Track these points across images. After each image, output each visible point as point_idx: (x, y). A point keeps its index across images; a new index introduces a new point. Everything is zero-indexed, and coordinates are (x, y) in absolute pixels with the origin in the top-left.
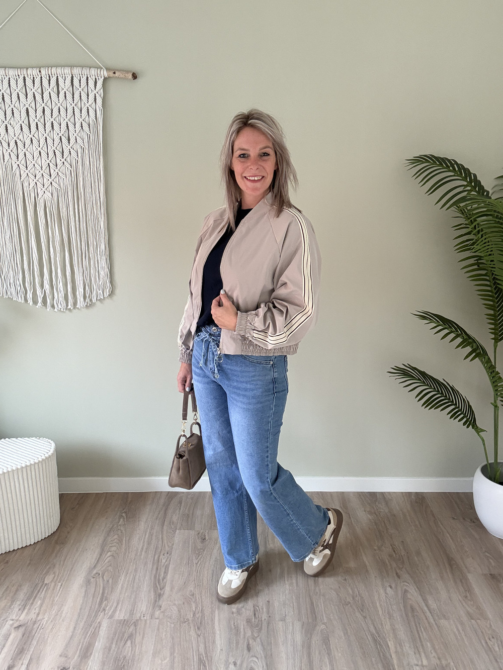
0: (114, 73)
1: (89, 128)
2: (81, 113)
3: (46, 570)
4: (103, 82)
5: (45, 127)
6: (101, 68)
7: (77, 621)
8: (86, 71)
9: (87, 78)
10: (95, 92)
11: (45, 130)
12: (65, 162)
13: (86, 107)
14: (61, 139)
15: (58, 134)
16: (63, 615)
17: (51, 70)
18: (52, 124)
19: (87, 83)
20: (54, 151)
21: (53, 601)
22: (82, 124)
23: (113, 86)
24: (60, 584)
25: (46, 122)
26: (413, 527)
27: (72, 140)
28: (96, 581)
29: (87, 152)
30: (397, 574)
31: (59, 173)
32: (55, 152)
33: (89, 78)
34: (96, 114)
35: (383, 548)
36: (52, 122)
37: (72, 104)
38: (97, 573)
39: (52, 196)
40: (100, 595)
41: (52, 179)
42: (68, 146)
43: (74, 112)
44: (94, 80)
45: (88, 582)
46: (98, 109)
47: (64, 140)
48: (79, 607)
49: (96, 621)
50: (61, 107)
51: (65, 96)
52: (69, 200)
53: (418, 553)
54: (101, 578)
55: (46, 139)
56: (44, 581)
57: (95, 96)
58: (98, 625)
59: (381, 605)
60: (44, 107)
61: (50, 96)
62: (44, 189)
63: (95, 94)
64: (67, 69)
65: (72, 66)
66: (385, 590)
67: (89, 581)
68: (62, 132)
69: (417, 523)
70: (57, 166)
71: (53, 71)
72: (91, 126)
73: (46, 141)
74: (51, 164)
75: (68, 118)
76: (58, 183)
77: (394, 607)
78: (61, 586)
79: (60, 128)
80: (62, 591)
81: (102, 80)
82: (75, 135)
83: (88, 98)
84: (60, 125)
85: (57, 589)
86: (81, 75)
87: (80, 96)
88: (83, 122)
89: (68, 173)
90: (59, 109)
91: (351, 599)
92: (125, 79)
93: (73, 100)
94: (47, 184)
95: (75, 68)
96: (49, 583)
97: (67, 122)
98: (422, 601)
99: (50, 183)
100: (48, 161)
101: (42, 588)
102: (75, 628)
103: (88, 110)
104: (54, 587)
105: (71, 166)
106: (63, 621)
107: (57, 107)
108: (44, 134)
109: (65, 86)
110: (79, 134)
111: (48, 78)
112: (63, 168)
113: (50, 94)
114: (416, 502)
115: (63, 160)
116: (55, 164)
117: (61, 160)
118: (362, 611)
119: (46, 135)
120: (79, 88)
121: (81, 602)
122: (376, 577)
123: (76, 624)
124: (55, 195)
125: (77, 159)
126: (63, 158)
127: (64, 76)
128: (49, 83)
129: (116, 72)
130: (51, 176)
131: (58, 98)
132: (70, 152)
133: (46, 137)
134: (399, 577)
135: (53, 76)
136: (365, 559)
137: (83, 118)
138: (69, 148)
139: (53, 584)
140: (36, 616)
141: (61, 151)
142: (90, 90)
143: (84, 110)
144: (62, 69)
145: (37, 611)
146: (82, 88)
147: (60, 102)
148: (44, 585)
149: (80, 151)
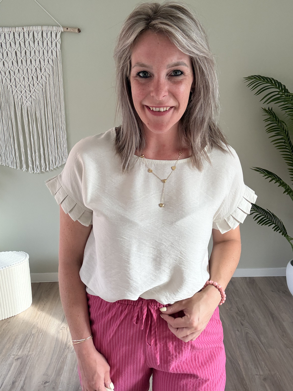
0: (67, 29)
1: (53, 62)
2: (48, 54)
4: (61, 34)
5: (26, 62)
6: (59, 26)
7: (53, 354)
8: (50, 28)
9: (51, 32)
11: (27, 64)
12: (39, 83)
13: (51, 50)
14: (36, 69)
15: (34, 66)
16: (44, 351)
17: (30, 28)
18: (31, 60)
19: (51, 35)
20: (32, 76)
21: (38, 343)
22: (48, 60)
23: (66, 37)
24: (41, 334)
25: (27, 59)
26: (249, 296)
27: (43, 70)
28: (63, 331)
29: (51, 76)
30: (241, 323)
31: (36, 90)
32: (32, 77)
33: (52, 33)
34: (57, 54)
35: (232, 308)
36: (31, 59)
37: (43, 48)
38: (63, 327)
39: (31, 104)
40: (66, 340)
42: (40, 73)
43: (43, 53)
45: (58, 332)
46: (58, 51)
47: (38, 70)
48: (54, 347)
49: (63, 355)
50: (36, 50)
51: (38, 44)
52: (42, 106)
53: (253, 311)
54: (66, 330)
56: (31, 333)
57: (56, 43)
58: (65, 357)
59: (233, 341)
60: (26, 50)
61: (29, 44)
62: (26, 100)
63: (56, 42)
64: (39, 26)
65: (42, 26)
66: (235, 333)
68: (37, 65)
69: (251, 294)
70: (34, 86)
71: (31, 28)
72: (54, 61)
73: (27, 71)
74: (30, 84)
75: (40, 57)
76: (35, 95)
77: (241, 342)
79: (36, 63)
80: (43, 338)
81: (60, 33)
82: (45, 67)
83: (52, 44)
84: (36, 61)
85: (40, 336)
86: (47, 31)
87: (47, 43)
89: (41, 90)
90: (35, 51)
93: (43, 46)
94: (28, 96)
95: (44, 26)
96: (35, 334)
97: (40, 59)
99: (30, 96)
100: (29, 83)
101: (31, 336)
102: (51, 359)
103: (52, 51)
105: (42, 85)
106: (44, 355)
109: (38, 37)
110: (47, 66)
111: (28, 33)
112: (37, 87)
113: (29, 42)
114: (250, 283)
117: (36, 82)
119: (27, 67)
120: (46, 38)
121: (54, 344)
122: (229, 325)
123: (52, 357)
124: (33, 103)
125: (46, 81)
126: (38, 81)
127: (37, 31)
128: (29, 36)
129: (69, 29)
130: (30, 92)
131: (34, 44)
132: (42, 77)
133: (27, 68)
134: (243, 325)
135: (31, 31)
137: (49, 57)
138: (40, 75)
139: (37, 334)
140: (28, 352)
141: (36, 76)
142: (53, 40)
143: (50, 52)
144: (36, 27)
145: (28, 349)
146: (48, 38)
147: (35, 47)
148: (32, 335)
149: (47, 76)
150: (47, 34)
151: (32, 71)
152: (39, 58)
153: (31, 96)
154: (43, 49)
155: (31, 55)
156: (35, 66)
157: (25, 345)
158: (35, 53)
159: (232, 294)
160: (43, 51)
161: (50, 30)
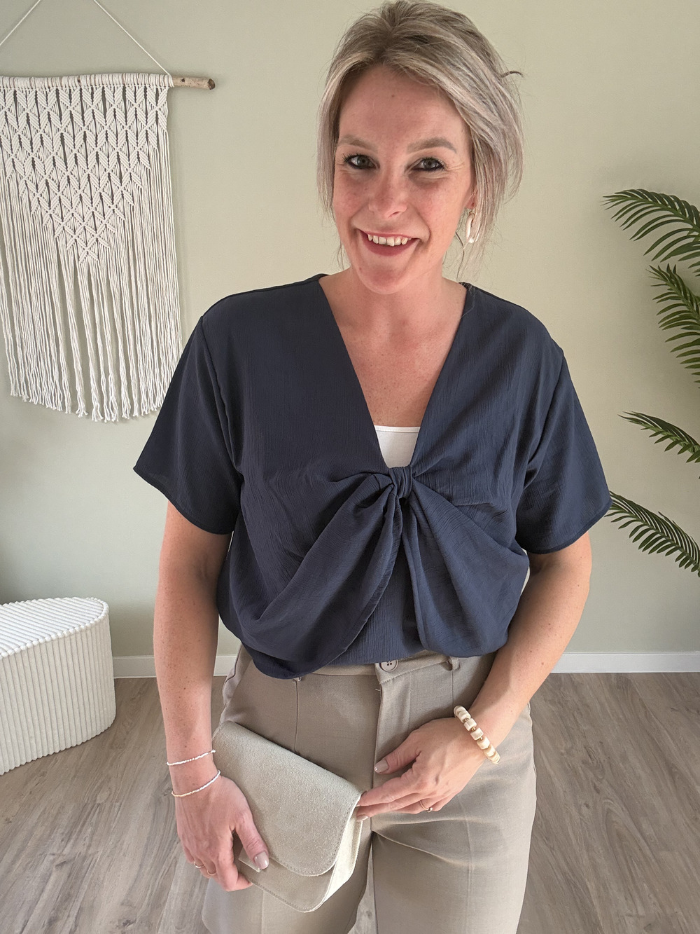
0: (183, 80)
1: (149, 160)
2: (137, 139)
3: (98, 784)
4: (168, 94)
5: (87, 160)
6: (165, 74)
8: (143, 79)
9: (146, 88)
10: (157, 109)
11: (87, 165)
12: (115, 209)
13: (144, 130)
14: (109, 177)
15: (105, 170)
16: (125, 847)
17: (95, 78)
18: (97, 155)
19: (145, 95)
20: (101, 193)
21: (109, 828)
22: (138, 155)
24: (118, 804)
25: (88, 152)
26: (614, 721)
27: (126, 178)
28: (169, 798)
29: (145, 193)
30: (595, 787)
31: (108, 226)
32: (101, 196)
33: (148, 89)
34: (158, 140)
35: (574, 750)
36: (97, 152)
37: (125, 126)
39: (98, 258)
41: (98, 234)
42: (120, 186)
43: (127, 137)
44: (155, 91)
45: (157, 802)
46: (161, 133)
47: (115, 179)
50: (109, 131)
51: (115, 116)
52: (122, 264)
53: (624, 758)
55: (89, 177)
56: (95, 801)
57: (157, 115)
58: (174, 863)
59: (574, 832)
60: (85, 132)
61: (94, 116)
62: (87, 249)
63: (157, 112)
64: (117, 75)
65: (123, 72)
66: (579, 810)
67: (158, 800)
68: (112, 167)
69: (621, 716)
70: (104, 215)
71: (97, 80)
72: (151, 157)
73: (89, 180)
74: (95, 212)
75: (119, 147)
76: (106, 239)
77: (593, 834)
78: (120, 806)
79: (109, 161)
80: (121, 813)
81: (165, 91)
82: (130, 170)
83: (147, 118)
85: (114, 811)
86: (137, 86)
87: (136, 115)
88: (139, 151)
89: (120, 225)
90: (107, 134)
92: (199, 88)
93: (126, 121)
94: (91, 241)
95: (128, 75)
96: (102, 803)
97: (118, 153)
98: (632, 825)
99: (95, 240)
100: (92, 209)
101: (94, 810)
102: (141, 866)
103: (147, 134)
104: (110, 808)
105: (124, 214)
106: (124, 855)
107: (104, 131)
108: (86, 170)
109: (115, 100)
110: (135, 170)
111: (90, 90)
112: (113, 217)
113: (93, 113)
114: (619, 688)
115: (113, 207)
116: (102, 213)
117: (110, 207)
118: (548, 839)
119: (88, 172)
120: (133, 103)
121: (149, 828)
122: (565, 792)
123: (143, 860)
124: (102, 256)
125: (133, 205)
126: (113, 203)
127: (113, 87)
128: (92, 98)
129: (186, 80)
130: (96, 230)
131: (105, 118)
132: (122, 195)
133: (89, 175)
134: (598, 791)
135: (98, 86)
136: (548, 768)
137: (139, 147)
138: (120, 190)
139: (108, 805)
140: (85, 849)
141: (110, 194)
142: (149, 108)
143: (142, 135)
144: (110, 77)
145: (87, 842)
146: (138, 103)
147: (108, 125)
148: (96, 807)
149: (136, 193)
150: (135, 93)
151: (99, 180)
152: (117, 149)
155: (96, 143)
157: (80, 831)
158: (107, 138)
160: (127, 134)
161: (143, 83)
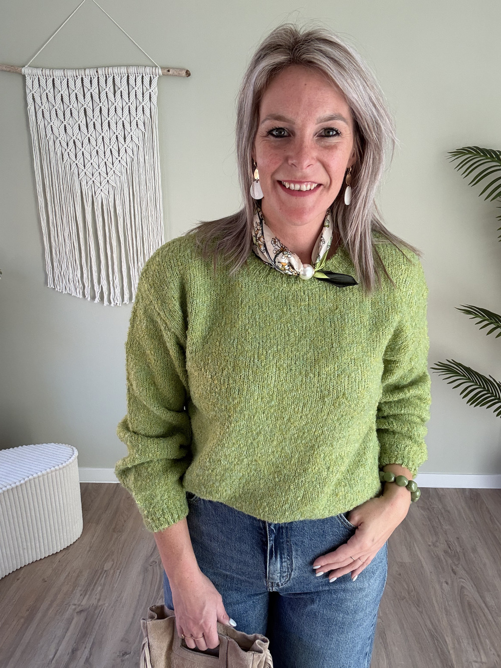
0: (169, 71)
2: (136, 112)
3: (105, 557)
4: (158, 80)
5: (102, 126)
6: (156, 67)
7: (137, 607)
8: (141, 70)
9: (143, 77)
10: (150, 91)
11: (102, 129)
12: (121, 160)
13: (141, 106)
14: (117, 138)
17: (108, 70)
18: (109, 123)
19: (142, 81)
20: (111, 149)
21: (114, 587)
22: (137, 123)
24: (119, 571)
25: (103, 121)
27: (128, 139)
28: (153, 568)
29: (142, 150)
30: (453, 570)
32: (111, 151)
33: (145, 77)
35: (438, 544)
36: (109, 121)
37: (128, 102)
38: (153, 562)
39: (109, 194)
40: (158, 582)
41: (109, 177)
42: (124, 144)
43: (129, 110)
44: (149, 78)
45: (145, 570)
47: (121, 139)
48: (138, 594)
51: (121, 95)
52: (125, 198)
53: (474, 550)
54: (158, 567)
55: (103, 138)
56: (103, 568)
57: (150, 95)
59: (437, 601)
60: (101, 107)
61: (107, 96)
62: (101, 188)
63: (150, 93)
65: (128, 66)
66: (441, 586)
68: (118, 131)
69: (472, 520)
70: (113, 164)
73: (103, 140)
75: (124, 117)
77: (450, 603)
78: (120, 572)
80: (121, 577)
81: (157, 78)
82: (131, 133)
84: (116, 124)
85: (116, 576)
86: (137, 75)
87: (136, 95)
88: (138, 120)
89: (124, 171)
90: (115, 108)
91: (407, 594)
92: (179, 76)
93: (129, 99)
94: (104, 182)
95: (131, 68)
96: (108, 570)
97: (123, 121)
98: (479, 598)
99: (106, 182)
100: (106, 160)
101: (102, 574)
102: (134, 614)
103: (143, 108)
104: (114, 573)
105: (127, 164)
106: (123, 607)
107: (114, 106)
108: (101, 133)
110: (135, 133)
111: (105, 78)
112: (119, 166)
113: (107, 94)
114: (471, 499)
115: (119, 158)
116: (111, 163)
117: (117, 158)
118: (418, 606)
119: (103, 134)
121: (139, 589)
122: (431, 572)
123: (135, 611)
124: (112, 192)
125: (132, 157)
126: (119, 156)
127: (120, 75)
128: (106, 83)
129: (171, 70)
130: (107, 174)
131: (115, 97)
132: (126, 150)
133: (103, 136)
134: (455, 573)
135: (110, 75)
136: (420, 555)
137: (138, 117)
138: (124, 146)
139: (112, 572)
140: (96, 602)
141: (117, 150)
142: (145, 88)
143: (140, 109)
144: (119, 69)
145: (98, 597)
146: (138, 87)
147: (116, 103)
148: (103, 572)
149: (135, 149)
150: (135, 80)
151: (110, 140)
152: (123, 119)
153: (108, 181)
154: (130, 104)
155: (108, 115)
156: (115, 132)
157: (93, 589)
158: (116, 111)
159: (439, 517)
160: (129, 108)
161: (141, 73)
